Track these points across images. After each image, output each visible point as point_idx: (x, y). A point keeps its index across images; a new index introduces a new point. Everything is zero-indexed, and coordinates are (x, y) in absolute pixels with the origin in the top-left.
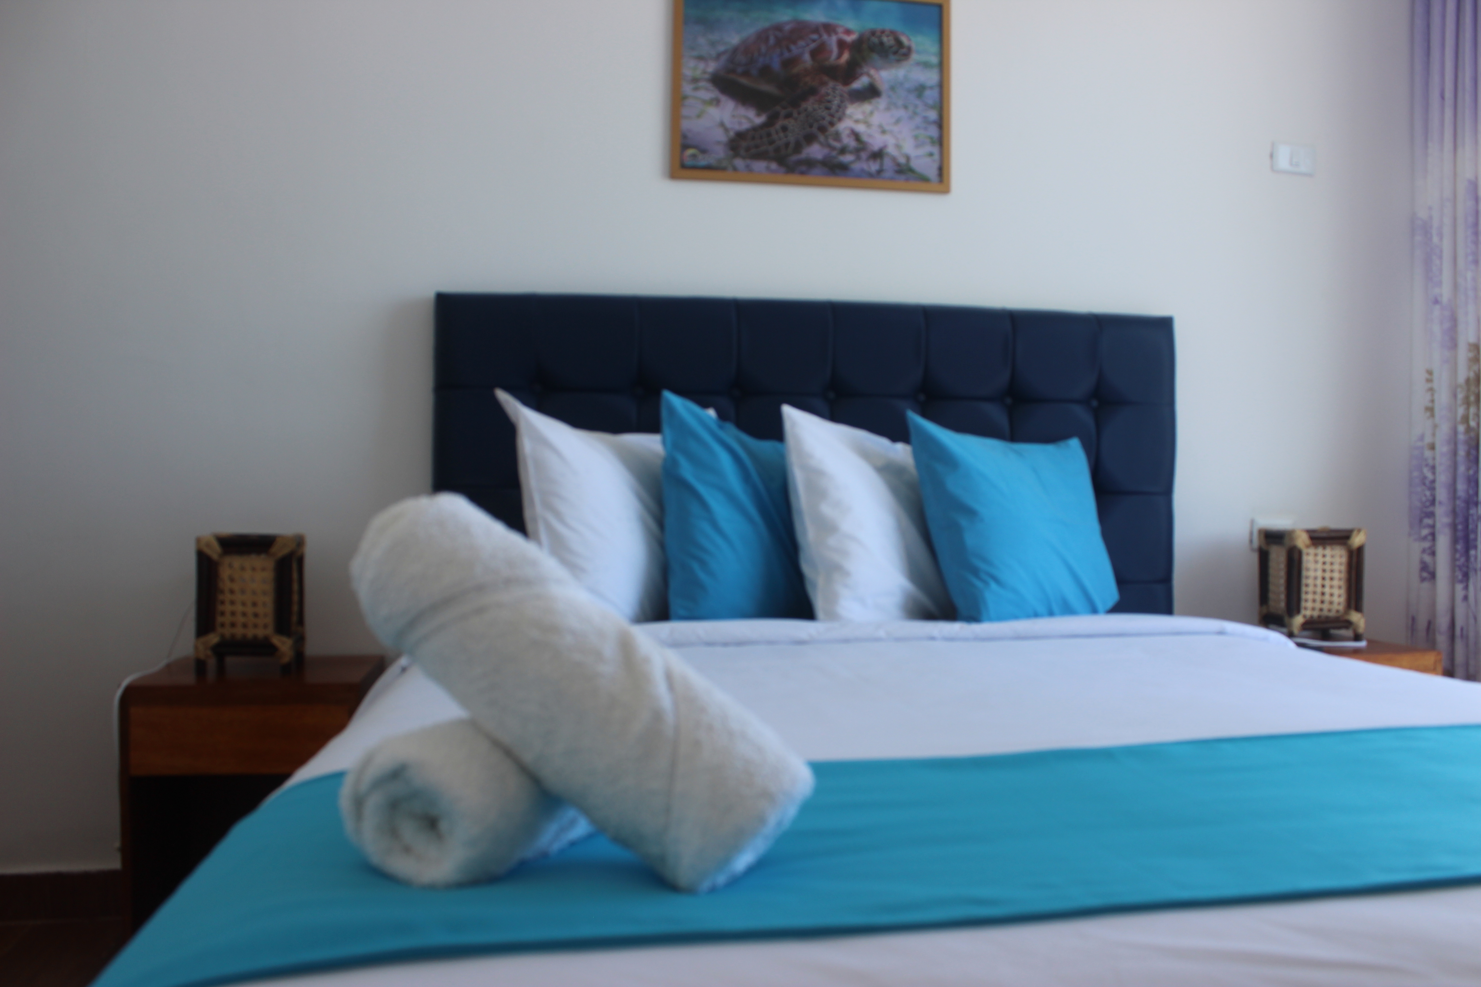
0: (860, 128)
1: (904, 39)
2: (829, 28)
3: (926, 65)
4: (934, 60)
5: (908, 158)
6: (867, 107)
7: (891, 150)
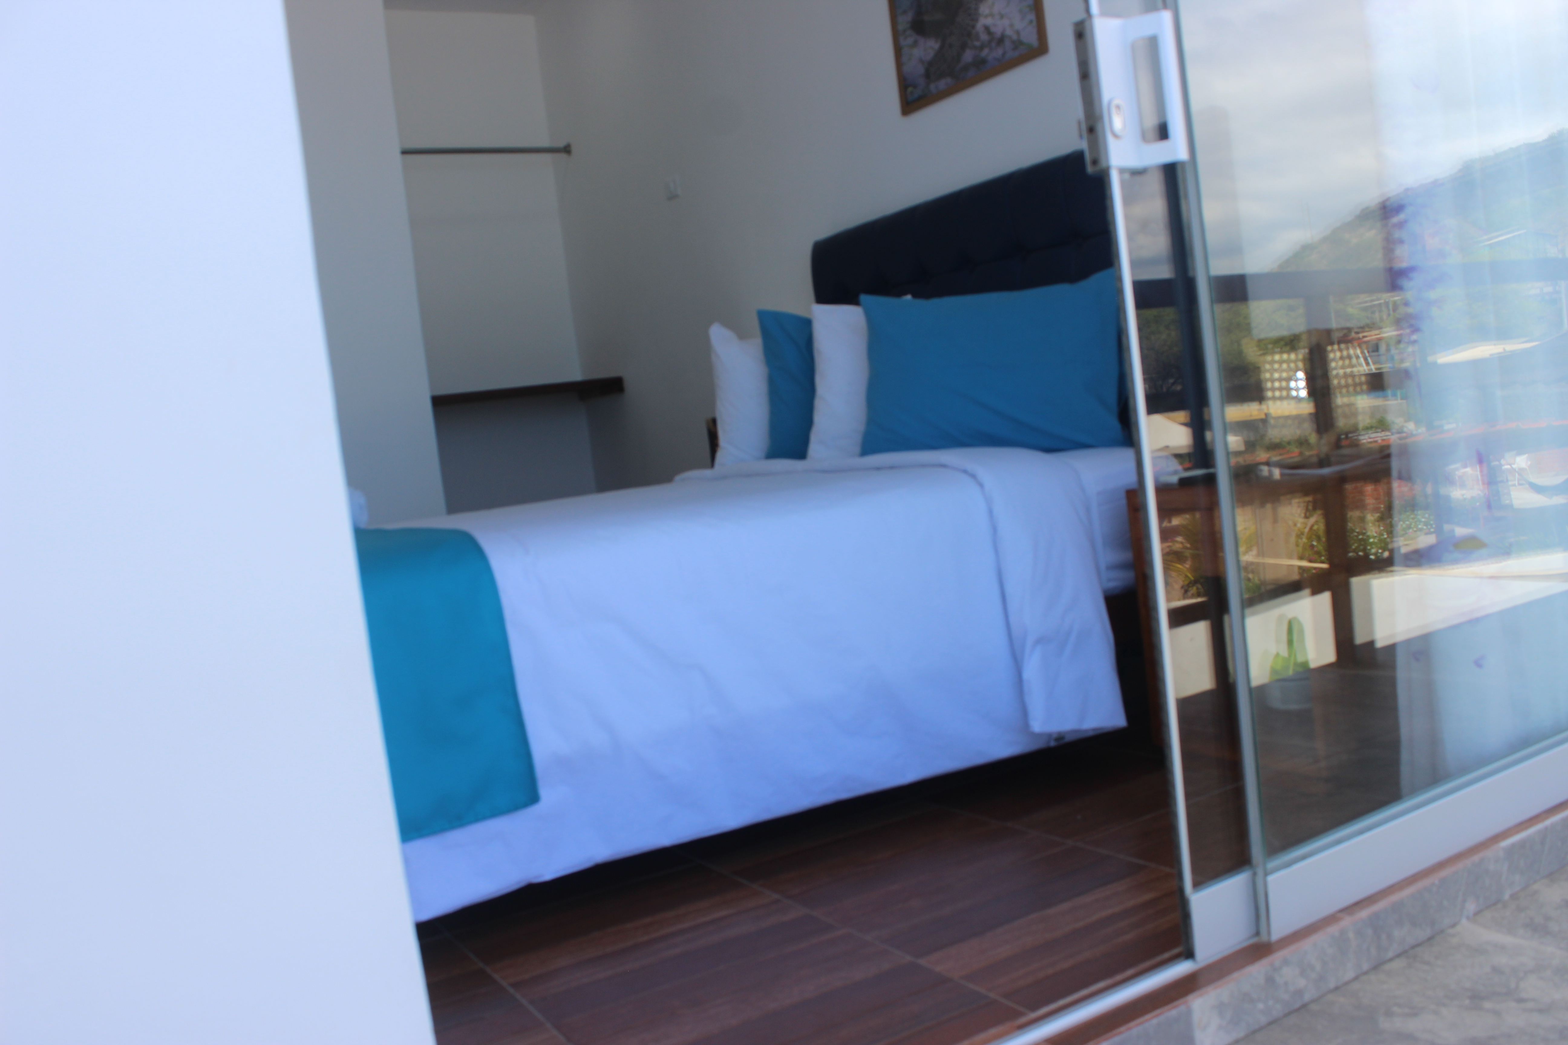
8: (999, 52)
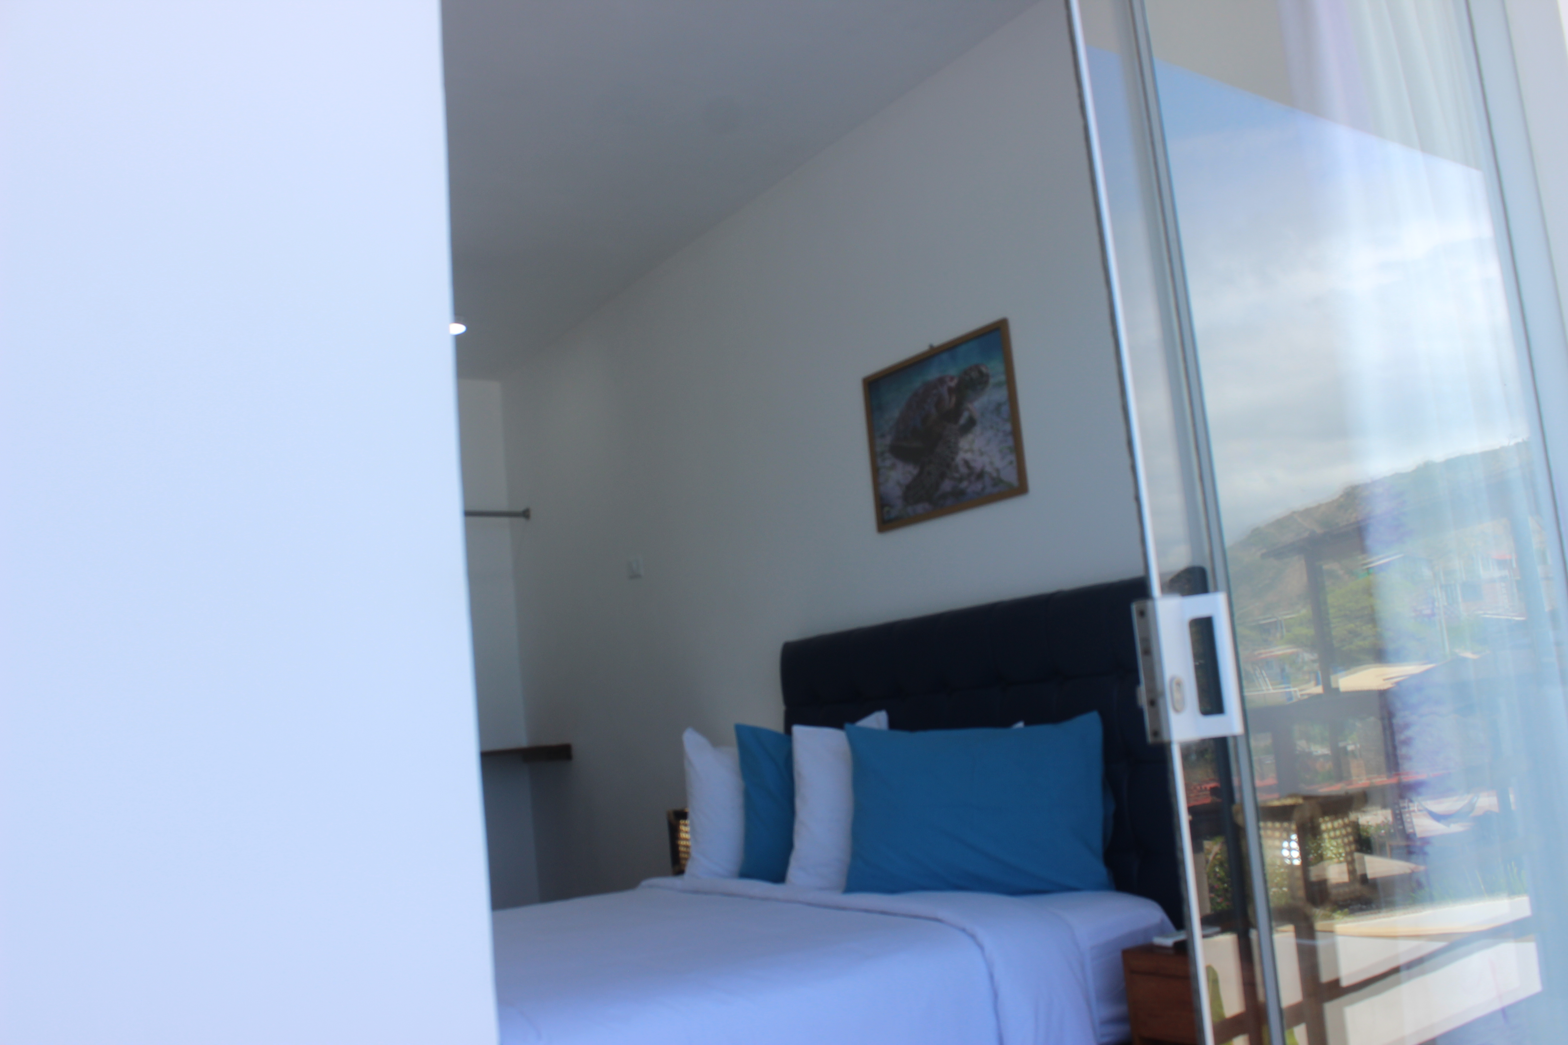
0: (968, 456)
1: (984, 369)
2: (941, 381)
3: (999, 385)
4: (1003, 378)
5: (998, 470)
6: (970, 437)
7: (988, 469)
8: (978, 486)
